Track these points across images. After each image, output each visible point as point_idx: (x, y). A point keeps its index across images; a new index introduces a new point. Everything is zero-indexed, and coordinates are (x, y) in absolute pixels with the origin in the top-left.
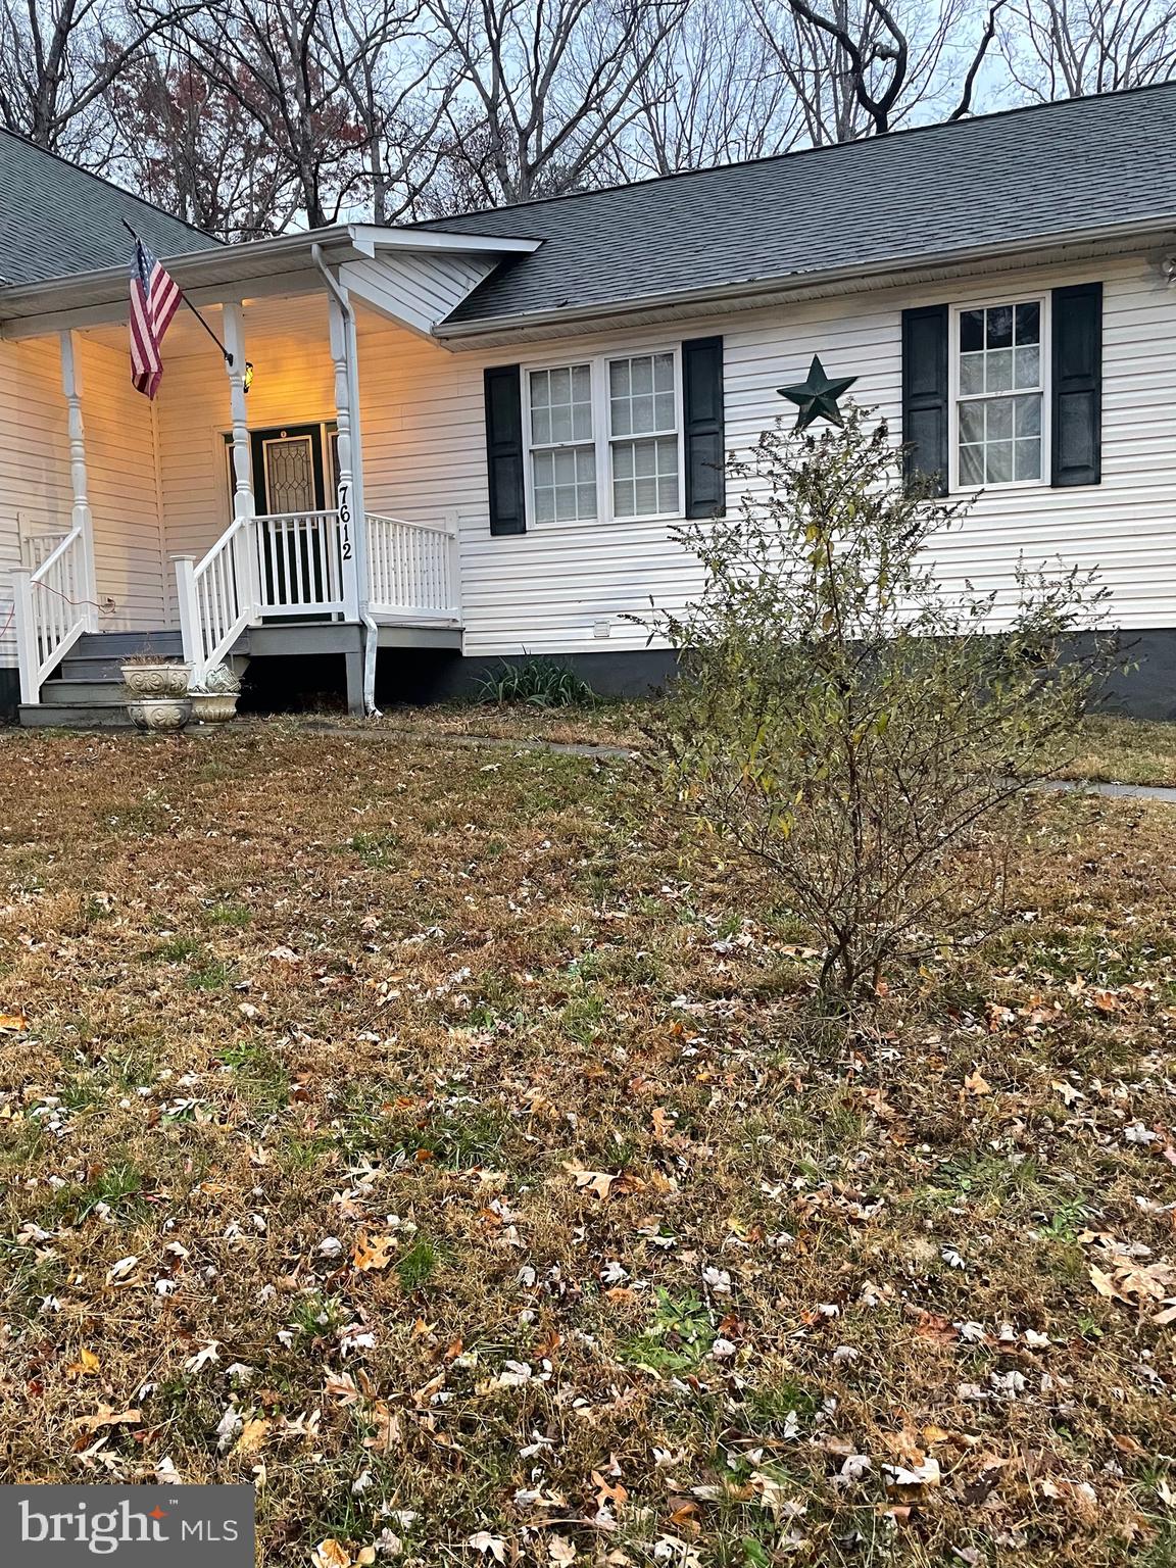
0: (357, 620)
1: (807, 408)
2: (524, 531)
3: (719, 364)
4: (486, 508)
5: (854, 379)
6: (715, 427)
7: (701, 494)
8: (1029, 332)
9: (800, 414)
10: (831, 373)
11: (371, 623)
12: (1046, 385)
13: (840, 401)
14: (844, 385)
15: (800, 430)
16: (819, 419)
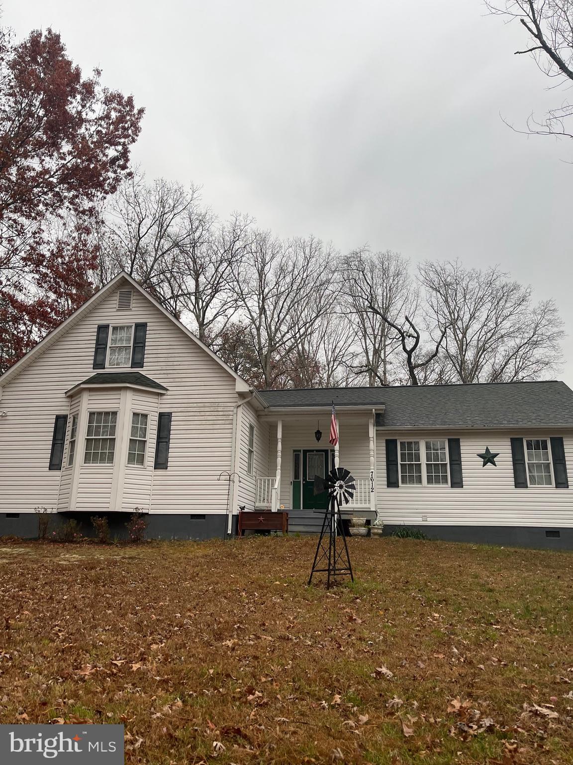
0: (374, 510)
1: (486, 460)
2: (398, 487)
3: (459, 446)
4: (386, 479)
5: (498, 454)
6: (459, 463)
7: (455, 481)
8: (545, 447)
9: (484, 462)
10: (492, 452)
12: (551, 460)
13: (495, 459)
14: (496, 455)
15: (484, 466)
16: (489, 464)
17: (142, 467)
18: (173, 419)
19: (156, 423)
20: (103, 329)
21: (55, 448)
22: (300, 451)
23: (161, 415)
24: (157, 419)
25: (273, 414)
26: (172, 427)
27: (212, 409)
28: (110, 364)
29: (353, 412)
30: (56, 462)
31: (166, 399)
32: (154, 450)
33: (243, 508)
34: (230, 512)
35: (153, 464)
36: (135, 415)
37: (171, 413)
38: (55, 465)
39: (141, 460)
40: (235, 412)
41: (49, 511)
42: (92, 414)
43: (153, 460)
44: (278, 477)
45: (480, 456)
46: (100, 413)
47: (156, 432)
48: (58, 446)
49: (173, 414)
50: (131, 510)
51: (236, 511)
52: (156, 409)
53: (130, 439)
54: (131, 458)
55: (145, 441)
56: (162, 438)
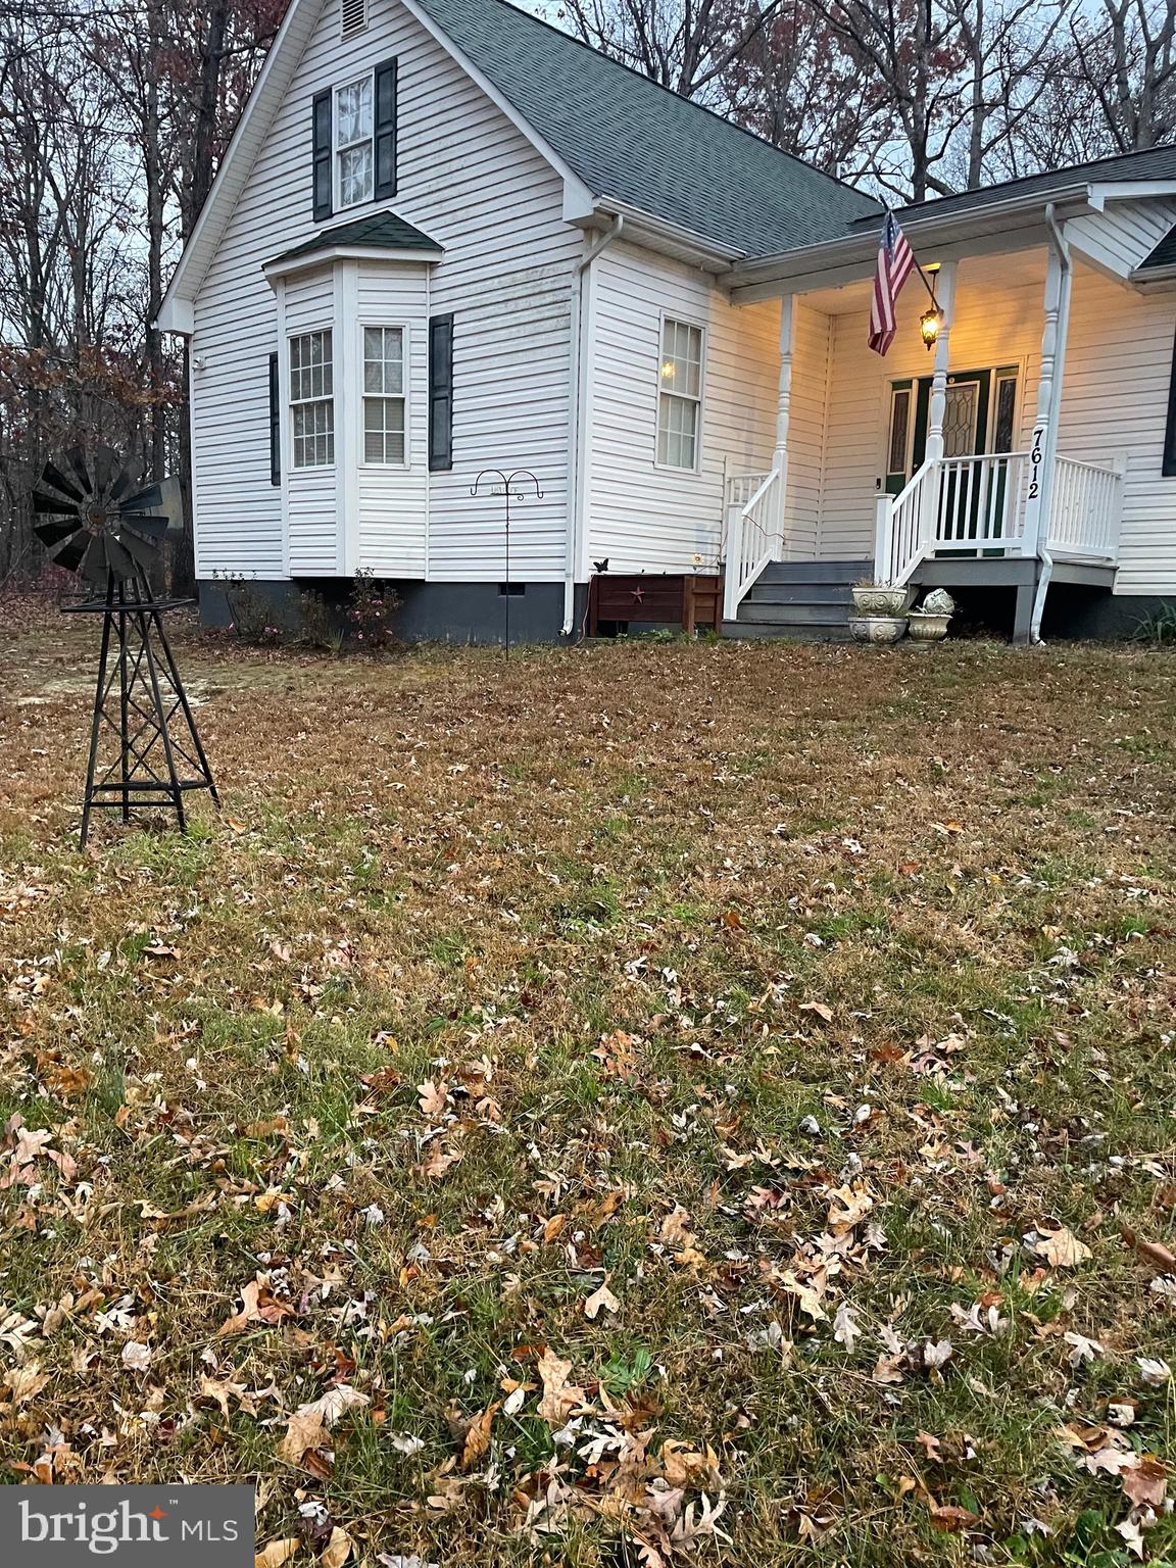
0: (1034, 555)
4: (1160, 449)
11: (1048, 558)
17: (400, 466)
18: (457, 331)
19: (425, 348)
20: (322, 100)
22: (908, 383)
23: (434, 325)
24: (425, 335)
25: (762, 277)
26: (456, 356)
28: (340, 201)
30: (275, 467)
31: (444, 277)
32: (425, 422)
33: (602, 567)
34: (567, 576)
35: (425, 458)
36: (372, 331)
37: (452, 316)
38: (278, 473)
39: (397, 448)
40: (575, 286)
42: (294, 341)
43: (425, 446)
46: (305, 337)
47: (426, 373)
49: (456, 319)
51: (585, 577)
52: (421, 310)
53: (366, 399)
54: (373, 449)
55: (403, 399)
56: (440, 388)
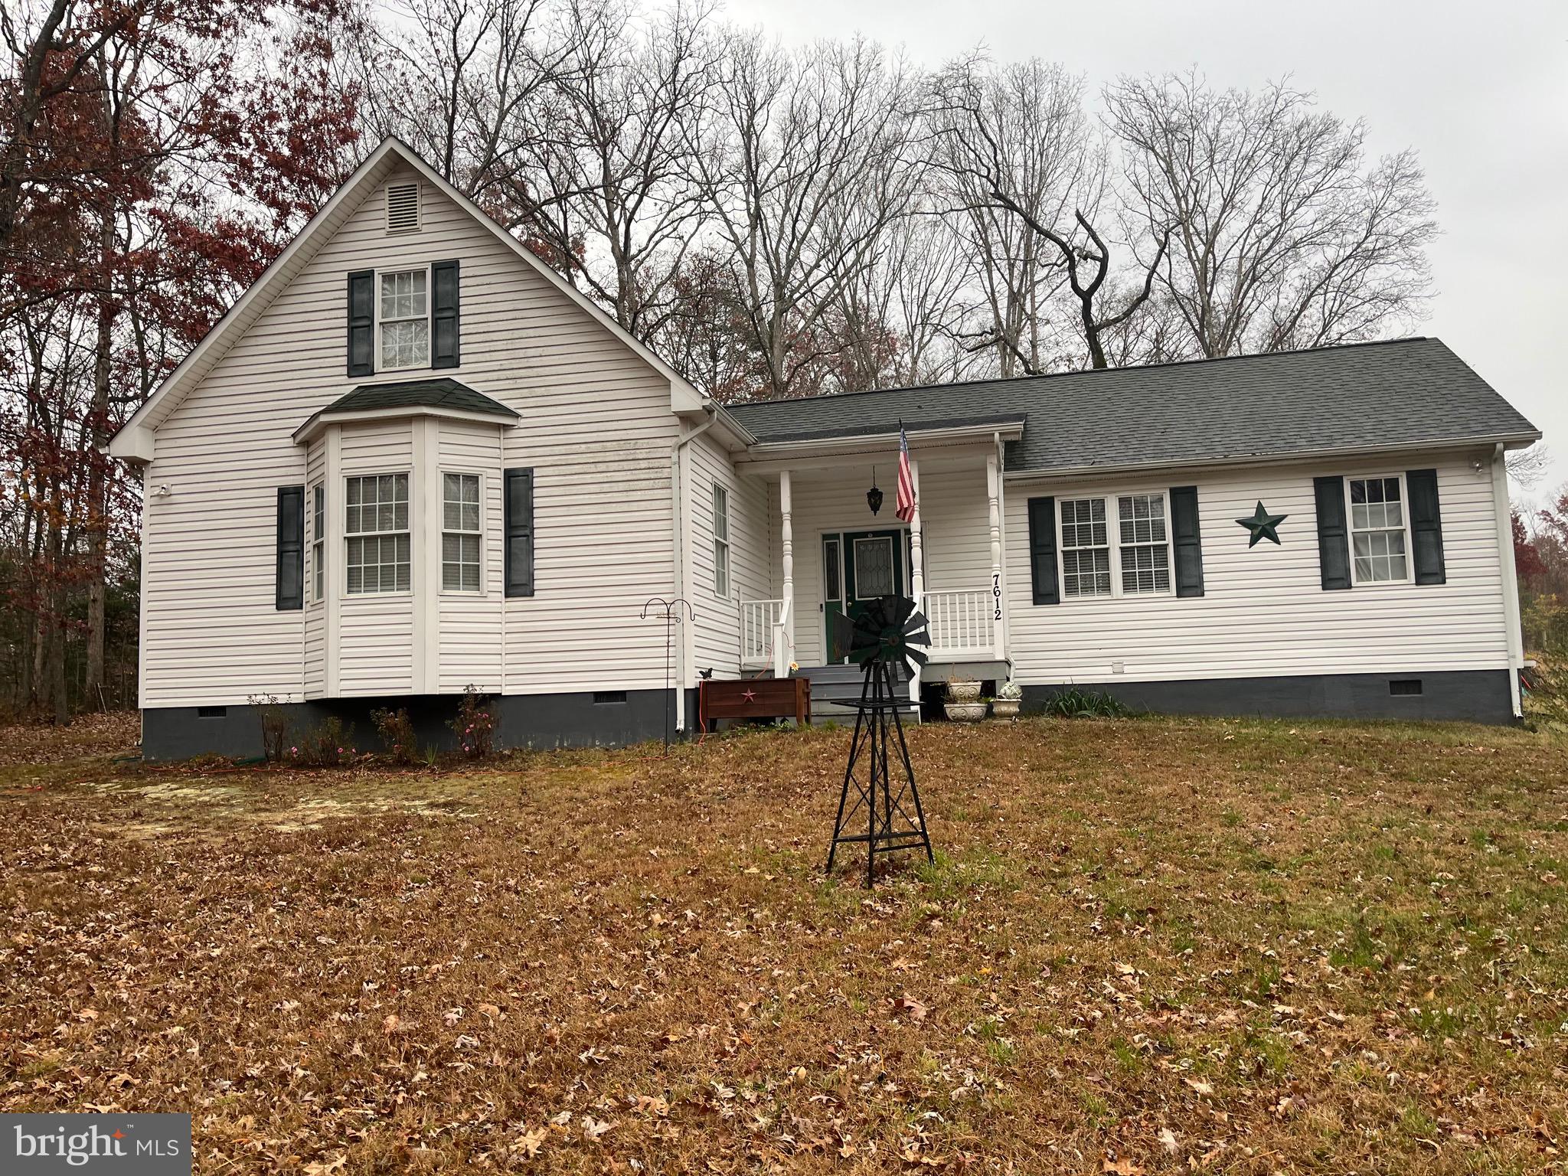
0: (1004, 659)
1: (1256, 532)
2: (1058, 602)
3: (1195, 503)
4: (1030, 587)
5: (1285, 516)
6: (1194, 541)
7: (1186, 582)
8: (1394, 495)
9: (1252, 535)
10: (1270, 512)
11: (1013, 660)
12: (1407, 523)
13: (1278, 529)
14: (1279, 519)
15: (1252, 544)
16: (1264, 539)
17: (477, 593)
18: (536, 482)
19: (500, 494)
20: (360, 280)
21: (285, 560)
22: (837, 536)
23: (510, 475)
24: (500, 483)
25: (768, 457)
26: (537, 502)
27: (622, 455)
28: (385, 363)
29: (949, 442)
30: (289, 592)
31: (517, 438)
32: (501, 556)
33: (707, 674)
34: (678, 683)
35: (501, 586)
36: (452, 477)
37: (531, 469)
38: (288, 598)
39: (473, 578)
40: (675, 458)
41: (282, 699)
42: (352, 482)
43: (501, 576)
44: (788, 598)
45: (1243, 523)
46: (370, 480)
47: (501, 514)
48: (290, 559)
49: (536, 472)
50: (460, 691)
51: (693, 681)
52: (496, 463)
53: (444, 534)
54: (450, 577)
55: (479, 536)
56: (516, 527)
